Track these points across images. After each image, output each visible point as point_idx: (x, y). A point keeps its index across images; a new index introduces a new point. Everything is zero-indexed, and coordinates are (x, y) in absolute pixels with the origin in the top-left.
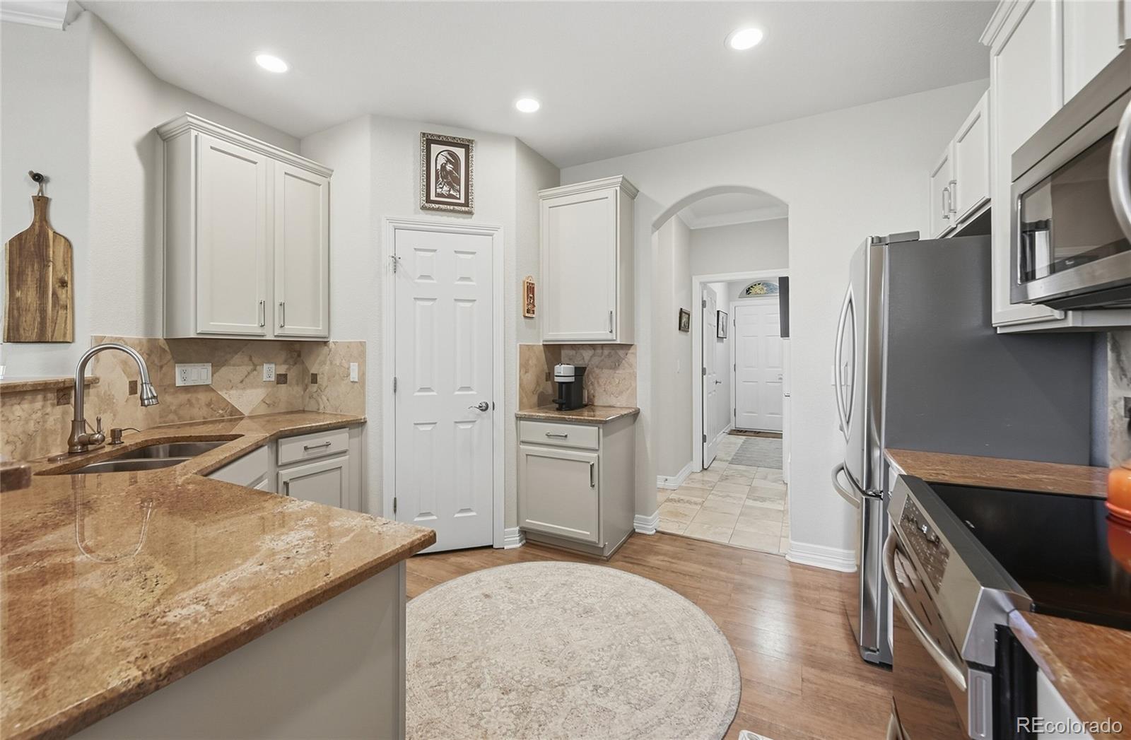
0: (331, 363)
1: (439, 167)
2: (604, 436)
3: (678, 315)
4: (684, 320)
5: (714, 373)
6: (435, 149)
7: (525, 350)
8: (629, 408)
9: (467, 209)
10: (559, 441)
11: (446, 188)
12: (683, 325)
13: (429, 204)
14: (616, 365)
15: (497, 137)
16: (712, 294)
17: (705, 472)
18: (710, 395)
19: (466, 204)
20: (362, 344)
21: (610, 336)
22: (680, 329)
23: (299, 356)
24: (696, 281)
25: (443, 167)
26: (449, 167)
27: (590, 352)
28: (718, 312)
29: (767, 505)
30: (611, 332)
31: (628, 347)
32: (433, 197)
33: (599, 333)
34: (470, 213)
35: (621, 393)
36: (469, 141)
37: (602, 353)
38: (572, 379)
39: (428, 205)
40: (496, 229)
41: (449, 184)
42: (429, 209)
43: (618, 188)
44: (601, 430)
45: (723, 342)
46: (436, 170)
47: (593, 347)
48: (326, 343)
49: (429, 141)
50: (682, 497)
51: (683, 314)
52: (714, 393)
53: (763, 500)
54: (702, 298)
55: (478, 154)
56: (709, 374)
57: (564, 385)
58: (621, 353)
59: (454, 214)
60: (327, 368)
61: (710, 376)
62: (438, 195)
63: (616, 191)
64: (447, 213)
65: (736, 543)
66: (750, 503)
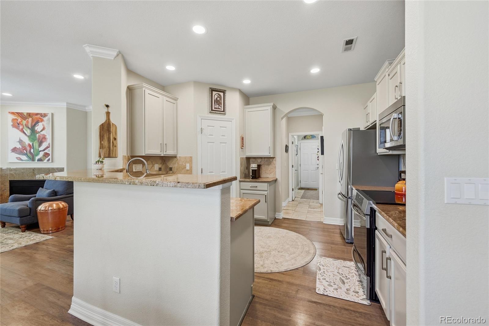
0: (178, 164)
1: (215, 99)
2: (269, 186)
3: (285, 147)
4: (287, 149)
5: (295, 167)
6: (214, 93)
7: (242, 159)
8: (274, 178)
9: (224, 113)
10: (255, 188)
11: (217, 106)
13: (212, 111)
14: (269, 164)
15: (233, 89)
16: (295, 139)
17: (293, 201)
19: (224, 111)
20: (191, 157)
21: (269, 155)
22: (286, 152)
23: (165, 161)
24: (290, 135)
25: (217, 99)
29: (315, 210)
30: (270, 153)
31: (274, 158)
32: (213, 109)
33: (265, 153)
35: (271, 173)
36: (225, 90)
37: (264, 160)
40: (233, 119)
41: (218, 104)
42: (212, 113)
44: (268, 184)
46: (214, 100)
48: (176, 157)
49: (212, 90)
50: (288, 209)
53: (314, 208)
54: (292, 141)
55: (228, 94)
57: (254, 171)
58: (271, 160)
59: (220, 114)
62: (215, 108)
63: (271, 108)
64: (217, 114)
65: (307, 220)
66: (310, 209)
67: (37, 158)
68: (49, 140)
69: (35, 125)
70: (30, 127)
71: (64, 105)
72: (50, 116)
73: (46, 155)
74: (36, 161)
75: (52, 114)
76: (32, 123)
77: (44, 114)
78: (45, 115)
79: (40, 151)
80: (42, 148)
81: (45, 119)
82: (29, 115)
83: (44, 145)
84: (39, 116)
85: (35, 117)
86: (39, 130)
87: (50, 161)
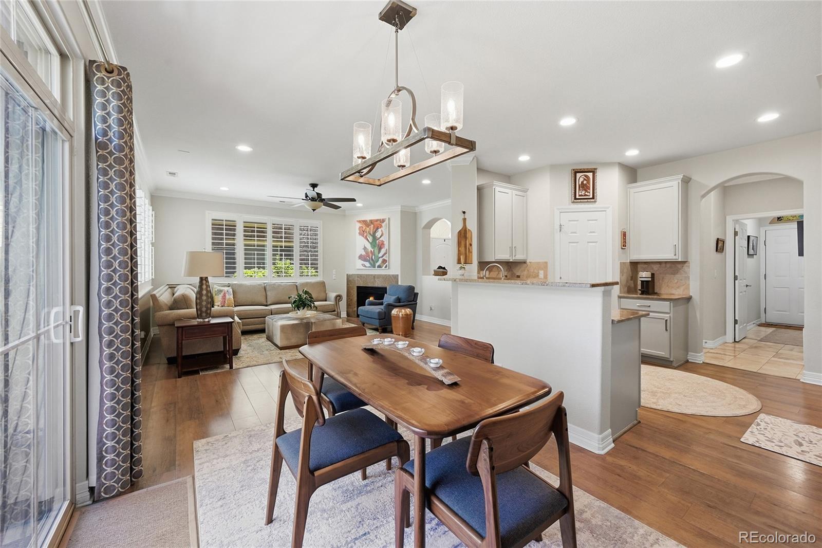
0: (528, 271)
1: (580, 183)
2: (673, 307)
3: (715, 243)
4: (720, 246)
5: (744, 279)
7: (622, 264)
8: (685, 295)
11: (584, 192)
12: (719, 248)
14: (675, 272)
15: (609, 164)
16: (743, 226)
17: (736, 344)
18: (741, 294)
19: (593, 198)
20: (546, 263)
21: (674, 257)
22: (717, 251)
23: (511, 268)
24: (730, 220)
25: (582, 182)
26: (585, 182)
27: (658, 266)
28: (749, 237)
30: (675, 255)
31: (684, 262)
32: (577, 197)
34: (595, 202)
35: (678, 287)
36: (595, 169)
38: (650, 279)
39: (576, 201)
40: (608, 208)
43: (680, 181)
44: (672, 304)
45: (753, 257)
46: (579, 185)
47: (660, 263)
48: (525, 262)
49: (576, 172)
51: (719, 242)
52: (744, 293)
54: (735, 229)
55: (599, 175)
56: (741, 280)
57: (645, 282)
58: (679, 266)
59: (588, 203)
60: (525, 273)
61: (740, 281)
62: (580, 196)
63: (679, 183)
64: (583, 203)
66: (776, 359)
67: (377, 264)
68: (386, 246)
69: (375, 231)
70: (372, 234)
71: (399, 208)
72: (387, 221)
73: (384, 261)
74: (376, 268)
75: (389, 219)
76: (373, 229)
77: (383, 219)
78: (383, 221)
79: (379, 258)
80: (380, 255)
81: (383, 224)
82: (371, 222)
83: (383, 251)
84: (379, 222)
85: (375, 223)
86: (379, 237)
87: (387, 268)
